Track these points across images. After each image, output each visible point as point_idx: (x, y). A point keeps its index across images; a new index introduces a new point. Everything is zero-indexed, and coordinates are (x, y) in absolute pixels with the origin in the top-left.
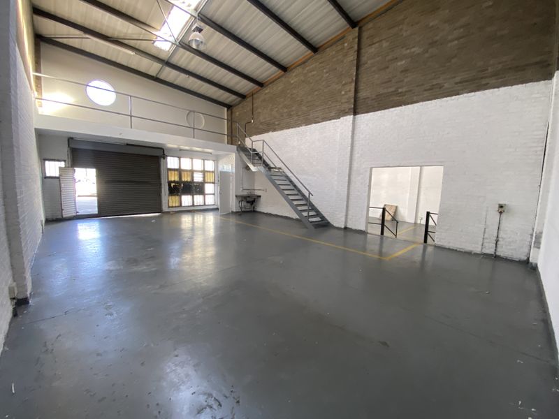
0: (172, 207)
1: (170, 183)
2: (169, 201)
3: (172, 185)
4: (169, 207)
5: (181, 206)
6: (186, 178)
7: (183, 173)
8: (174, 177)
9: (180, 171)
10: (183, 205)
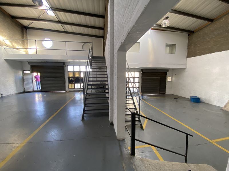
0: (70, 89)
1: (69, 78)
2: (69, 86)
3: (70, 79)
4: (69, 89)
5: (74, 88)
6: (77, 75)
7: (75, 73)
8: (71, 75)
10: (76, 88)
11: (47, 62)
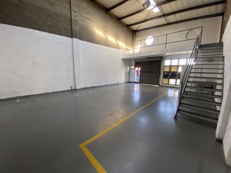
0: (164, 84)
1: (164, 72)
2: (163, 81)
3: (165, 73)
4: (162, 83)
5: (168, 84)
6: (173, 70)
7: (172, 67)
8: (167, 70)
9: (170, 67)
10: (170, 84)
11: (147, 58)
